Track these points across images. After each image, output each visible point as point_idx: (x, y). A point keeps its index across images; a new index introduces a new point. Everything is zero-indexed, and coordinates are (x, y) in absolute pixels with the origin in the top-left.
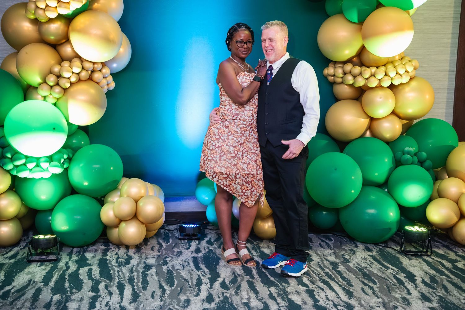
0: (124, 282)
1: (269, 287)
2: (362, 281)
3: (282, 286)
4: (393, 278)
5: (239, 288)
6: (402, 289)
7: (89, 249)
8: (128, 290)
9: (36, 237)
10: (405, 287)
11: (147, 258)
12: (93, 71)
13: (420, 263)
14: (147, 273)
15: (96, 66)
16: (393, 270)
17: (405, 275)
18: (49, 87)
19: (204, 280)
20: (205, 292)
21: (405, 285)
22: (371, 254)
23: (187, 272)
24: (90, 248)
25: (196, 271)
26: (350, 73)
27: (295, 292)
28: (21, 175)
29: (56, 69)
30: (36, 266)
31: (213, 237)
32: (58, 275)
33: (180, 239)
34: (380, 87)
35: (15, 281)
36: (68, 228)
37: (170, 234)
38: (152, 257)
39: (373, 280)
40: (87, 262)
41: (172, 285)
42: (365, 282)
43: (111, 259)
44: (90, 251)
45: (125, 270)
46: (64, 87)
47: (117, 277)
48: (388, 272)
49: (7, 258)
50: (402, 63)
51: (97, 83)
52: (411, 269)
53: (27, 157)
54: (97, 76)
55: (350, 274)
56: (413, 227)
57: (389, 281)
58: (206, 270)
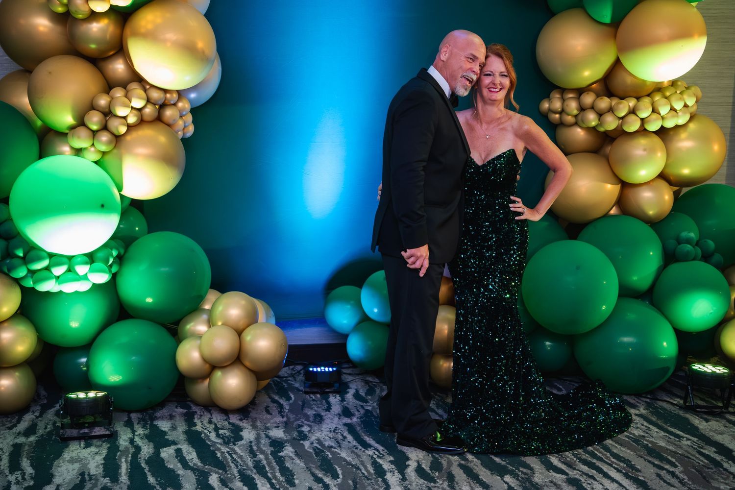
0: (249, 472)
1: (502, 476)
2: (649, 462)
3: (522, 472)
4: (697, 455)
5: (451, 478)
6: (723, 474)
7: (158, 414)
8: (262, 486)
9: (73, 396)
10: (726, 470)
11: (267, 428)
12: (163, 106)
13: (727, 427)
14: (280, 454)
15: (168, 95)
16: (690, 440)
17: (714, 449)
18: (91, 133)
19: (386, 466)
20: (397, 487)
21: (725, 467)
22: (637, 412)
23: (349, 451)
24: (158, 412)
25: (363, 449)
26: (592, 107)
27: (550, 484)
28: (43, 287)
29: (103, 101)
30: (80, 446)
31: (360, 387)
32: (126, 461)
33: (306, 393)
34: (643, 131)
35: (55, 476)
36: (121, 378)
37: (284, 384)
38: (275, 425)
39: (668, 458)
40: (167, 437)
41: (335, 476)
42: (656, 463)
43: (206, 431)
44: (162, 418)
45: (239, 449)
46: (117, 134)
47: (232, 462)
48: (685, 445)
49: (19, 433)
50: (676, 92)
51: (169, 125)
52: (719, 438)
53: (51, 256)
54: (169, 113)
55: (623, 449)
56: (704, 366)
57: (693, 459)
58: (381, 448)
